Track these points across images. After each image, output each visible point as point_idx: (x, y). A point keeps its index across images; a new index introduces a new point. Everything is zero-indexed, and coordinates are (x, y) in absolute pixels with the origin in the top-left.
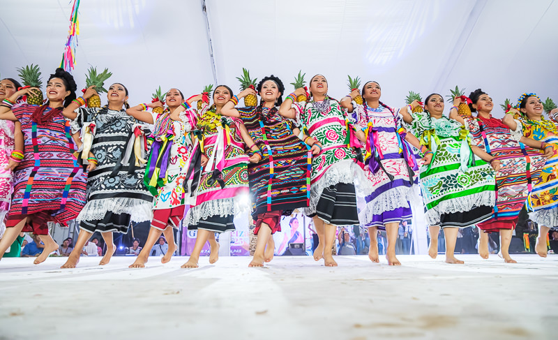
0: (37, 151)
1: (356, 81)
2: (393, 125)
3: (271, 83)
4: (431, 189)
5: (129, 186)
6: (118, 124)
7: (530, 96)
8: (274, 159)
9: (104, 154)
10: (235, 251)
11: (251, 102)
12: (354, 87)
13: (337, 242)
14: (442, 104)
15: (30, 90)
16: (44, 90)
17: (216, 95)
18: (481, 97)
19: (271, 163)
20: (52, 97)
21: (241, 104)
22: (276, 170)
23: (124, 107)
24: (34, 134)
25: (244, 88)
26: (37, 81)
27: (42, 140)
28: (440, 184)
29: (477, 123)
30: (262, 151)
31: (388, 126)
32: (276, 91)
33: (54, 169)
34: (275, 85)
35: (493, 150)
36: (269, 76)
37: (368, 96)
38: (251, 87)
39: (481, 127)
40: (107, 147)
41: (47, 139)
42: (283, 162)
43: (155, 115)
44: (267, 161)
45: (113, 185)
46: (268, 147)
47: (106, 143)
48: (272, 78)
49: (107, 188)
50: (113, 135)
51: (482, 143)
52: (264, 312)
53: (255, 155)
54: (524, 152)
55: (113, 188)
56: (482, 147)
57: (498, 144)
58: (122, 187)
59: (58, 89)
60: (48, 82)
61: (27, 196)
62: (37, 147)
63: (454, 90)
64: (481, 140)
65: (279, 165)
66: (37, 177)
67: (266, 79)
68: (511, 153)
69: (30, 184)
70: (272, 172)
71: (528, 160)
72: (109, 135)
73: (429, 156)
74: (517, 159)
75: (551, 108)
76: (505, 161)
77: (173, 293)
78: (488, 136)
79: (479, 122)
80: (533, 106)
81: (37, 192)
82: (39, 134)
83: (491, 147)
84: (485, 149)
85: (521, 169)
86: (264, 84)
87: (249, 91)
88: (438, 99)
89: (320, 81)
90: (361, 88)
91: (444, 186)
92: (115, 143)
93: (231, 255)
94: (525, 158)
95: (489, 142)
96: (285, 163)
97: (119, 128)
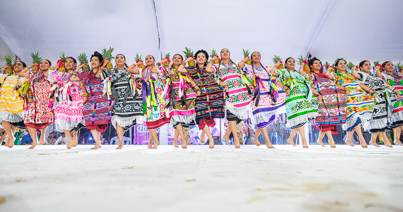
0: (93, 96)
1: (247, 52)
2: (267, 78)
3: (202, 54)
4: (292, 108)
5: (136, 110)
6: (124, 77)
7: (341, 60)
8: (209, 94)
9: (120, 93)
10: (171, 141)
11: (192, 64)
12: (246, 55)
13: (244, 135)
14: (294, 64)
15: (83, 65)
16: (90, 64)
17: (174, 59)
18: (315, 61)
19: (208, 96)
20: (94, 66)
21: (187, 65)
22: (210, 99)
23: (125, 67)
24: (90, 88)
25: (187, 57)
26: (85, 60)
27: (94, 90)
28: (296, 106)
29: (313, 76)
30: (202, 91)
31: (265, 78)
32: (204, 59)
33: (102, 103)
34: (204, 56)
35: (321, 91)
36: (201, 50)
37: (254, 60)
38: (192, 56)
39: (315, 78)
40: (121, 89)
41: (96, 89)
42: (212, 96)
43: (141, 70)
44: (205, 95)
45: (129, 110)
46: (204, 88)
47: (120, 88)
48: (202, 51)
49: (126, 112)
50: (122, 83)
51: (316, 87)
52: (194, 180)
53: (198, 92)
54: (336, 92)
55: (129, 111)
56: (315, 89)
57: (324, 88)
58: (134, 111)
59: (96, 62)
60: (91, 59)
61: (93, 116)
62: (92, 94)
63: (300, 58)
64: (315, 85)
65: (211, 98)
66: (97, 109)
67: (199, 52)
68: (329, 92)
69: (94, 111)
70: (208, 100)
71: (337, 95)
72: (120, 83)
73: (288, 91)
74: (332, 95)
75: (352, 67)
76: (328, 96)
77: (128, 168)
78: (319, 83)
79: (314, 76)
80: (341, 65)
81: (97, 115)
82: (92, 88)
83: (320, 89)
84: (317, 90)
85: (334, 100)
86: (198, 55)
87: (190, 58)
88: (292, 60)
89: (225, 52)
90: (250, 55)
91: (299, 107)
92: (124, 87)
93: (168, 144)
94: (336, 95)
95: (319, 86)
96: (213, 97)
97: (125, 80)
